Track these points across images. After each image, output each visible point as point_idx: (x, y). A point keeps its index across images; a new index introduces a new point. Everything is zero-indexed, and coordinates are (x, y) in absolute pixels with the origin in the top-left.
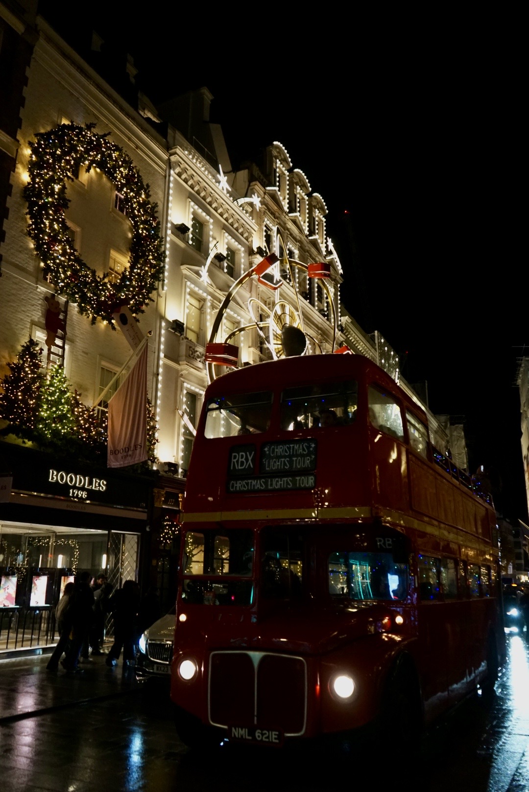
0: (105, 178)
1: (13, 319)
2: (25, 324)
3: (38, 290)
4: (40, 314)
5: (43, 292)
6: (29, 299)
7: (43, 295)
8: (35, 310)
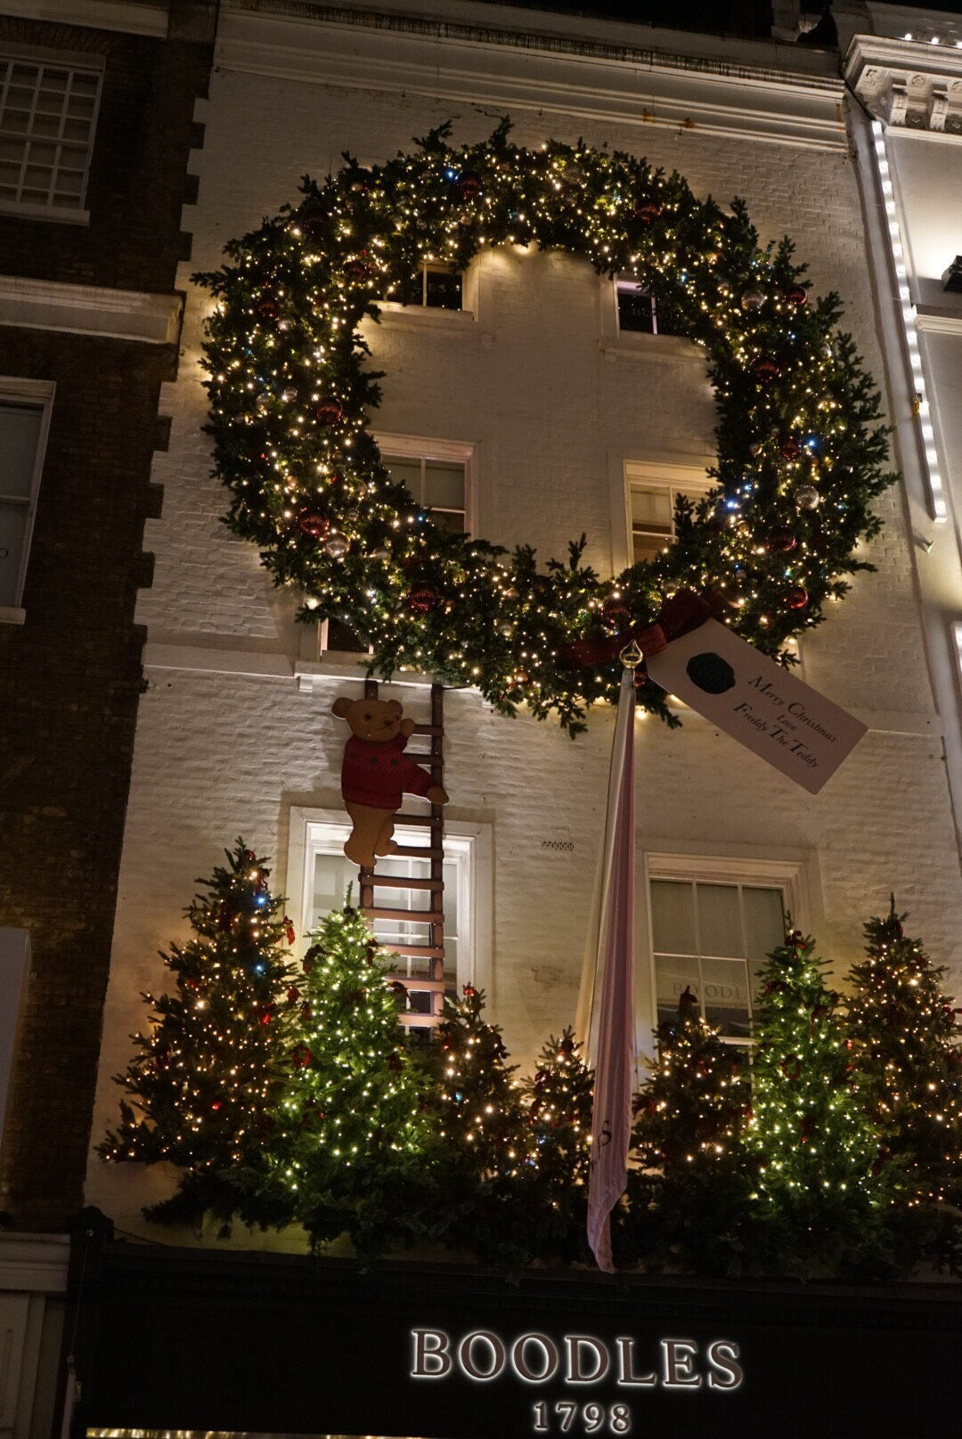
0: (557, 262)
1: (207, 808)
2: (259, 812)
3: (304, 688)
4: (325, 764)
5: (329, 688)
6: (268, 728)
7: (329, 701)
8: (297, 758)
